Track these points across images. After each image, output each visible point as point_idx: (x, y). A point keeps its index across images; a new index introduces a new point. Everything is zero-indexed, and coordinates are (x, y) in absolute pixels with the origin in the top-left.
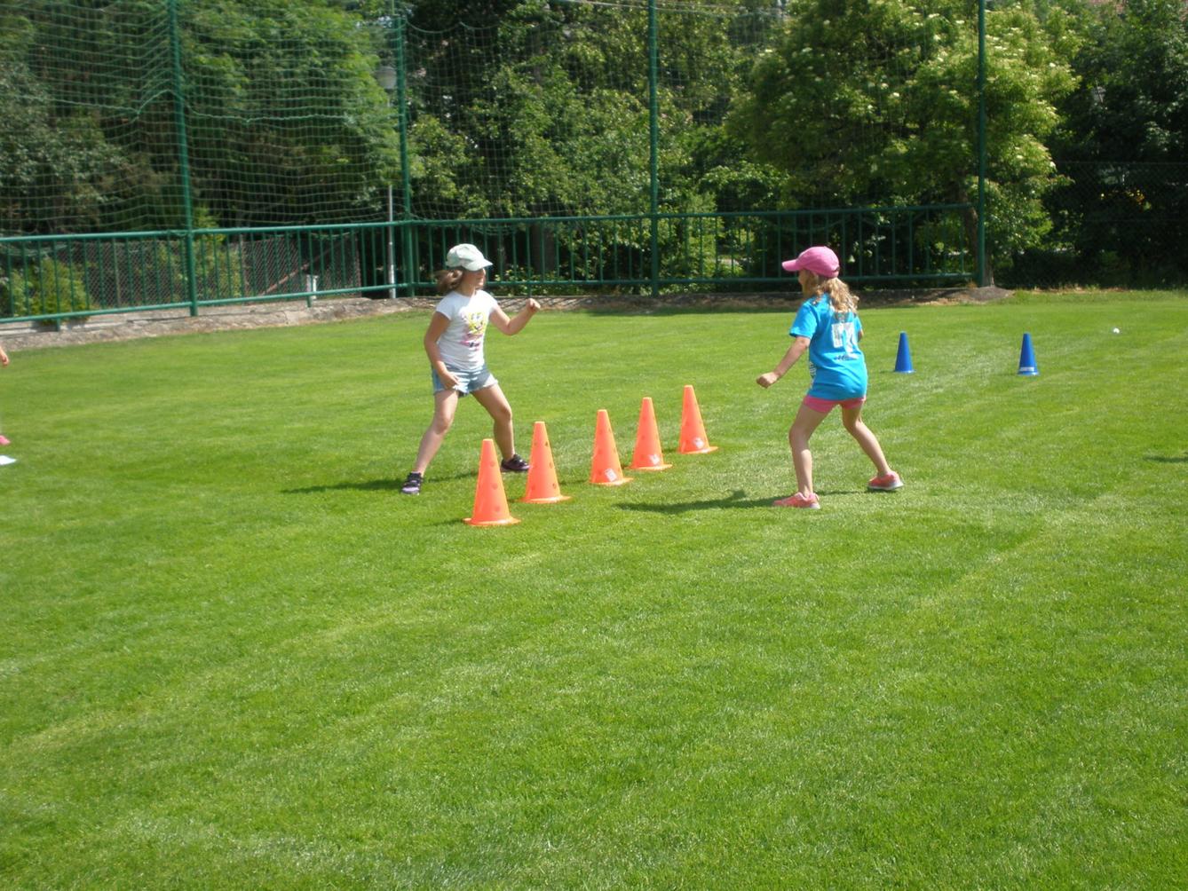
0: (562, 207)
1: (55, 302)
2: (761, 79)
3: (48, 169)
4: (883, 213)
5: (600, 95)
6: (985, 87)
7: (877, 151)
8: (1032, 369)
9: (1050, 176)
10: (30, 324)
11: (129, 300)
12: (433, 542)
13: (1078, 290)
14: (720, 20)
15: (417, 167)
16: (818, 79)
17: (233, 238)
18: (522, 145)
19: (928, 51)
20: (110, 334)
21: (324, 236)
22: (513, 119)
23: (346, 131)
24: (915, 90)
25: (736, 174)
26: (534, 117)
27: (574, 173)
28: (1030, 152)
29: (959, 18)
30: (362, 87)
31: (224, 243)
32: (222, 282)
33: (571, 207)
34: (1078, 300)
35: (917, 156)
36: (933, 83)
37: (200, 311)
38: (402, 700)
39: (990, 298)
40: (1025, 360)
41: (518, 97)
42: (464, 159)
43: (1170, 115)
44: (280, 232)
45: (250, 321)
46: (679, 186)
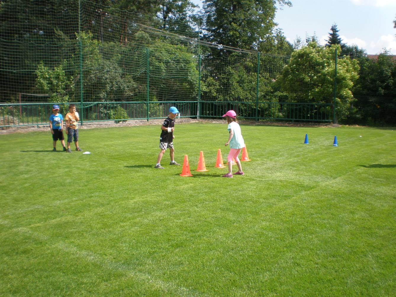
0: (241, 99)
1: (120, 117)
2: (284, 72)
3: (120, 87)
4: (317, 105)
5: (252, 74)
6: (336, 76)
7: (311, 90)
8: (336, 145)
9: (352, 98)
10: (114, 121)
11: (137, 117)
12: (169, 179)
13: (357, 126)
14: (281, 58)
15: (204, 89)
16: (297, 73)
17: (161, 104)
18: (232, 84)
19: (323, 67)
20: (128, 124)
21: (179, 104)
22: (230, 79)
23: (189, 80)
24: (320, 76)
25: (282, 93)
26: (235, 78)
27: (244, 91)
28: (348, 93)
29: (331, 60)
30: (193, 70)
31: (159, 105)
32: (158, 113)
33: (243, 99)
34: (356, 128)
35: (320, 92)
36: (325, 75)
37: (149, 120)
38: (137, 220)
39: (336, 127)
40: (335, 143)
41: (232, 74)
42: (218, 87)
43: (384, 86)
44: (169, 103)
45: (160, 123)
46: (270, 95)
